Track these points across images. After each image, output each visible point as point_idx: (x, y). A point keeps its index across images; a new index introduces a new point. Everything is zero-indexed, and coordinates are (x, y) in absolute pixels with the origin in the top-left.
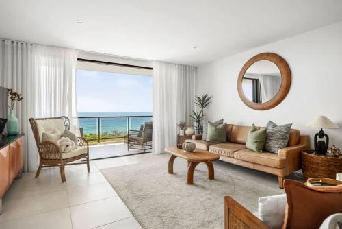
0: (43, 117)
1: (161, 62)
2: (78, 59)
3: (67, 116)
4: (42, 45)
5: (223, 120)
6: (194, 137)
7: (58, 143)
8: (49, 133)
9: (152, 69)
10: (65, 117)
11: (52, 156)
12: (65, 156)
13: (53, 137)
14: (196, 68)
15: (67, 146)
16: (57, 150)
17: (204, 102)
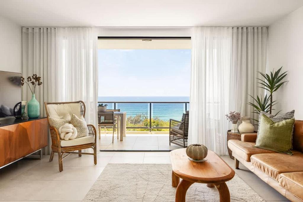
0: (64, 101)
1: (203, 27)
2: (99, 38)
3: (83, 101)
4: (64, 28)
5: (293, 112)
6: (243, 136)
9: (190, 38)
10: (82, 102)
14: (268, 28)
15: (67, 133)
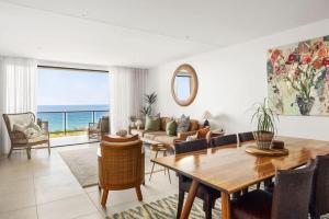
7: (25, 132)
8: (18, 125)
9: (108, 72)
10: (31, 113)
11: (21, 141)
12: (30, 141)
13: (22, 127)
14: (148, 71)
15: (32, 134)
16: (25, 137)
17: (152, 99)
